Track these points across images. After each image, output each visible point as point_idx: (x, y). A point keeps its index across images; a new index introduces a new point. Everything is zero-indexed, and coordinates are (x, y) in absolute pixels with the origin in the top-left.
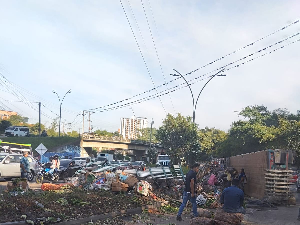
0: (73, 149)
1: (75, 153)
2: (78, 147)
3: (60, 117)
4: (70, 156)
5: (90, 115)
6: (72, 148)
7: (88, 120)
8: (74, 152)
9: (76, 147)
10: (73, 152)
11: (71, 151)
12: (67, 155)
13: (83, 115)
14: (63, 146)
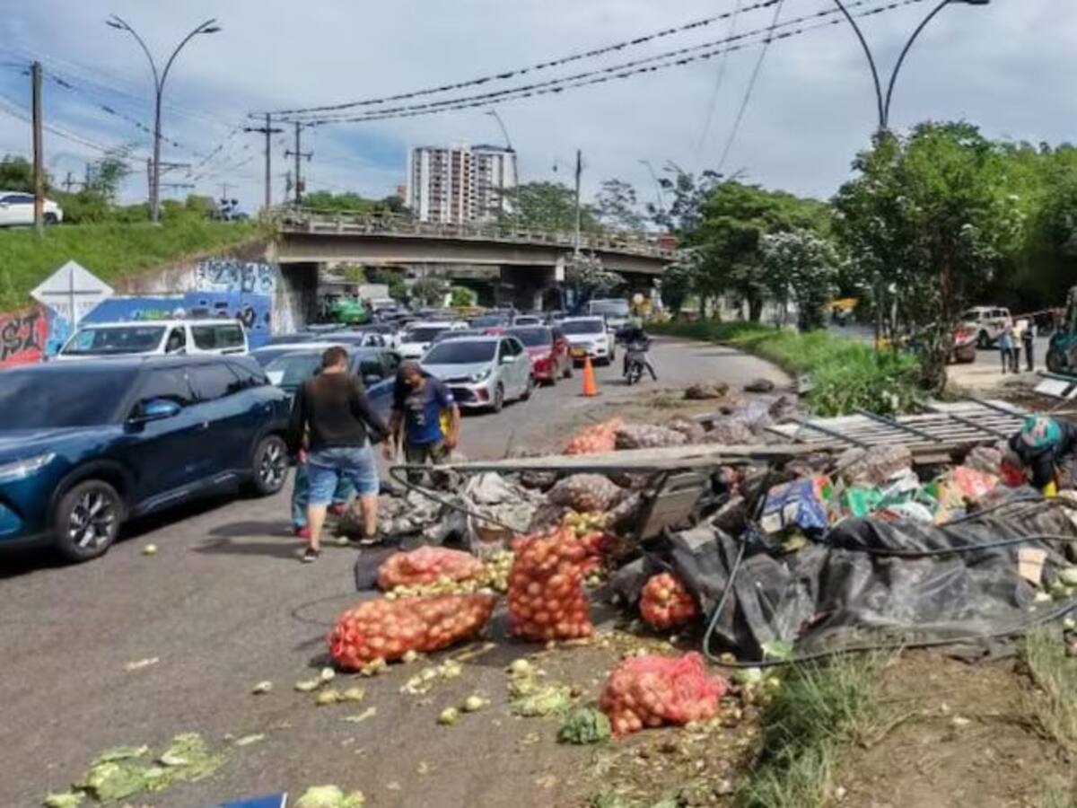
0: (233, 274)
1: (244, 290)
2: (256, 266)
3: (158, 135)
4: (218, 305)
5: (298, 132)
6: (225, 272)
7: (293, 150)
8: (237, 287)
9: (248, 265)
10: (231, 287)
11: (225, 287)
12: (203, 303)
13: (263, 130)
14: (180, 267)
